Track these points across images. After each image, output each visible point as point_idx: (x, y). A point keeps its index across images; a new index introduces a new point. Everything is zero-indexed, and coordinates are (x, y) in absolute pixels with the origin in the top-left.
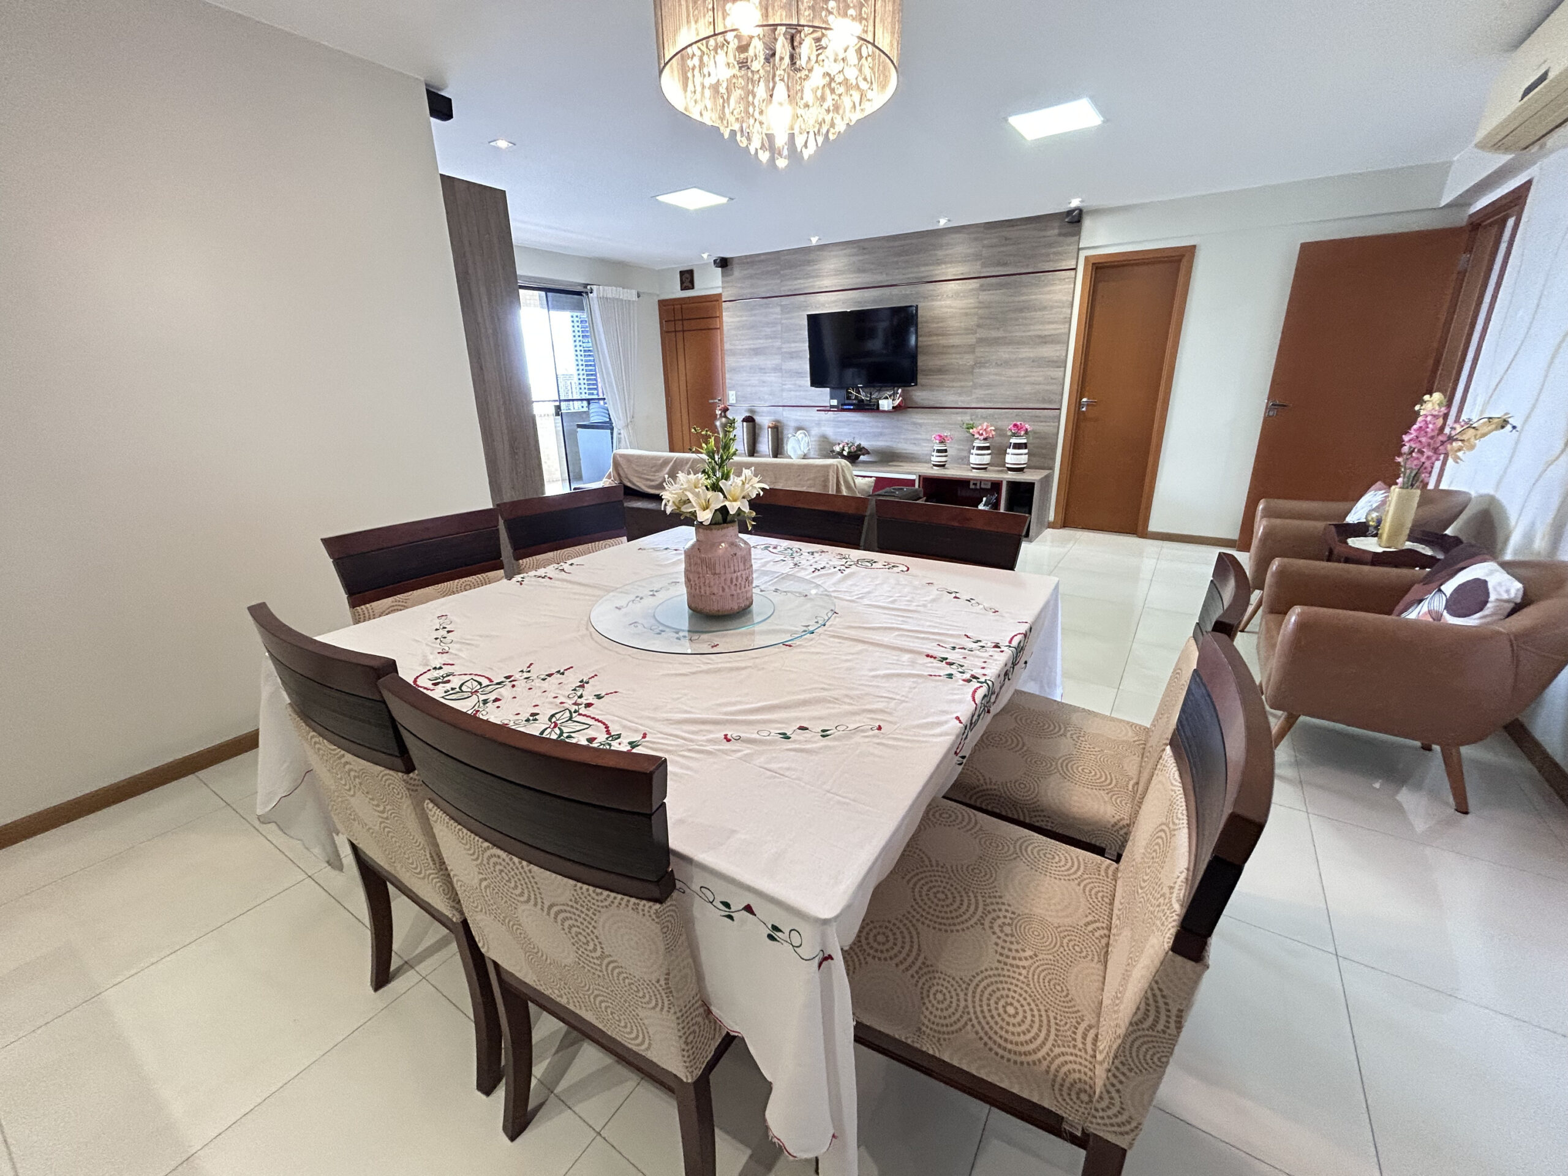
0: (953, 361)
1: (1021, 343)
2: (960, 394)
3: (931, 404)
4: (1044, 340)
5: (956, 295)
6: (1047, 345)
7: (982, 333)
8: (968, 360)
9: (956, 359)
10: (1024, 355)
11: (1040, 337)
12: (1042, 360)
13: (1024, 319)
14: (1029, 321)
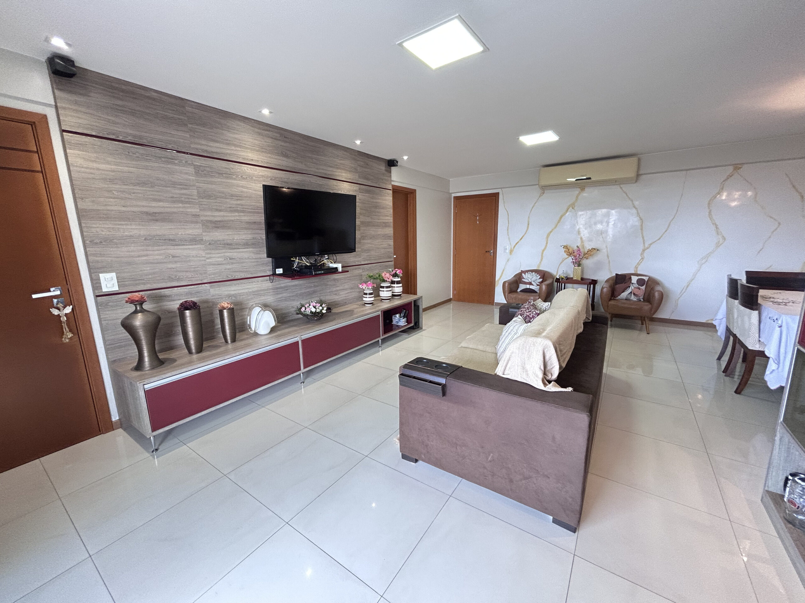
1: (378, 225)
4: (386, 225)
6: (387, 228)
7: (362, 218)
10: (379, 233)
11: (384, 223)
12: (386, 235)
13: (378, 212)
14: (379, 214)
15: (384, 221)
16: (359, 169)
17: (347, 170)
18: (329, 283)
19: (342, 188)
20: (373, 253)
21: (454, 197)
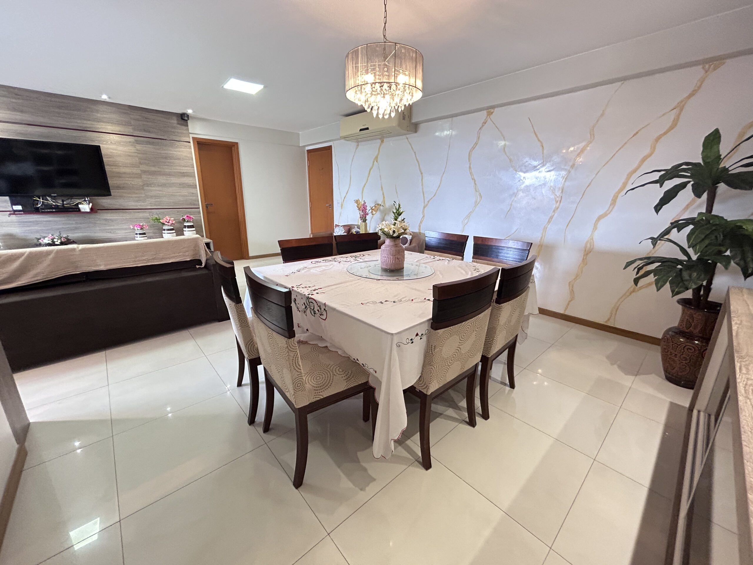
0: (127, 182)
1: (170, 175)
2: (137, 201)
3: (117, 207)
4: (184, 175)
5: (119, 143)
6: (185, 177)
7: (144, 168)
8: (137, 182)
9: (128, 181)
10: (173, 181)
11: (180, 173)
12: (185, 184)
13: (170, 163)
14: (172, 164)
15: (179, 171)
16: (133, 122)
17: (116, 124)
18: (98, 222)
19: (108, 139)
20: (165, 199)
21: (307, 150)
